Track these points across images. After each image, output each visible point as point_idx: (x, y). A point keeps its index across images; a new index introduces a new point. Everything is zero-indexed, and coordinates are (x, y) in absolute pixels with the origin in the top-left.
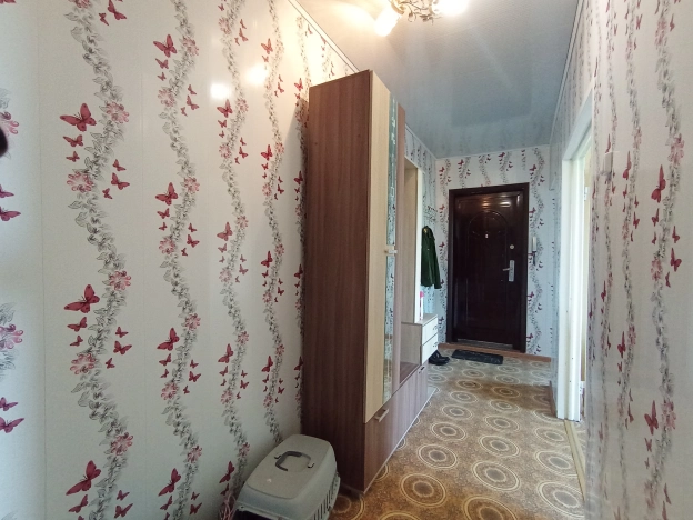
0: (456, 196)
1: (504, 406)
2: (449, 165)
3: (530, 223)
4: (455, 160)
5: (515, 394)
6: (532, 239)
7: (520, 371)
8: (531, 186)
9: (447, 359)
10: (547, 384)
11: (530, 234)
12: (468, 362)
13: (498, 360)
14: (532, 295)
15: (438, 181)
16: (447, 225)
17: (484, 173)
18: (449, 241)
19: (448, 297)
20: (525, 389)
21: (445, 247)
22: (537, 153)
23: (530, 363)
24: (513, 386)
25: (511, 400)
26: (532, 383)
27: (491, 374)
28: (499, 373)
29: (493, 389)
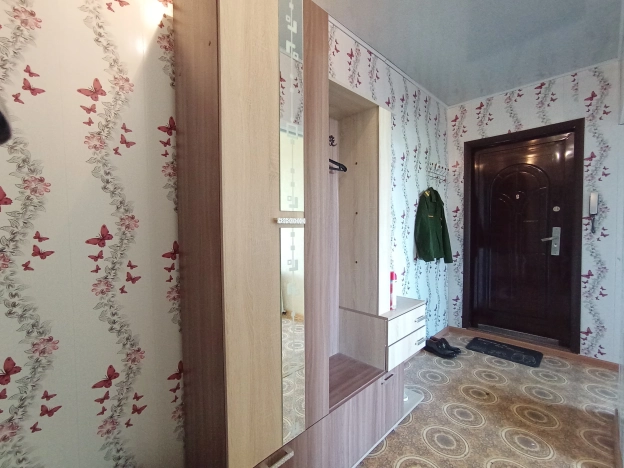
0: (473, 150)
1: (526, 443)
2: (464, 111)
3: (585, 174)
4: (471, 105)
5: (550, 422)
6: (590, 198)
7: (566, 383)
8: (587, 123)
9: (457, 351)
10: (610, 410)
11: (585, 189)
12: (486, 358)
13: (533, 359)
14: (590, 275)
15: (450, 133)
16: (462, 186)
17: (512, 114)
18: (465, 205)
19: (464, 273)
20: (571, 415)
21: (460, 213)
22: (597, 73)
23: (587, 370)
24: (549, 408)
25: (542, 433)
26: (584, 406)
27: (517, 380)
28: (529, 381)
29: (514, 408)
